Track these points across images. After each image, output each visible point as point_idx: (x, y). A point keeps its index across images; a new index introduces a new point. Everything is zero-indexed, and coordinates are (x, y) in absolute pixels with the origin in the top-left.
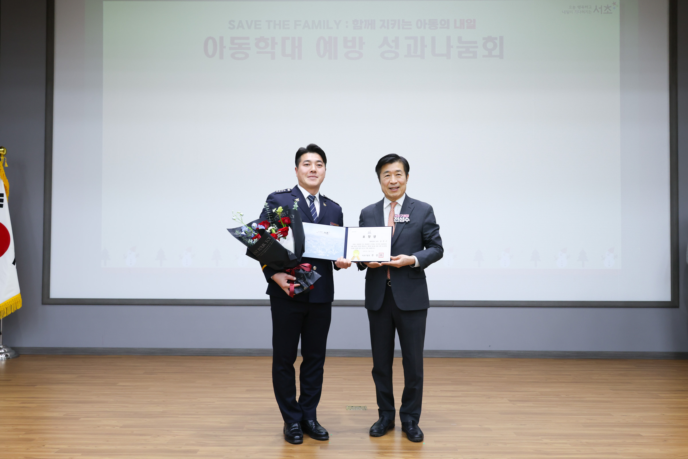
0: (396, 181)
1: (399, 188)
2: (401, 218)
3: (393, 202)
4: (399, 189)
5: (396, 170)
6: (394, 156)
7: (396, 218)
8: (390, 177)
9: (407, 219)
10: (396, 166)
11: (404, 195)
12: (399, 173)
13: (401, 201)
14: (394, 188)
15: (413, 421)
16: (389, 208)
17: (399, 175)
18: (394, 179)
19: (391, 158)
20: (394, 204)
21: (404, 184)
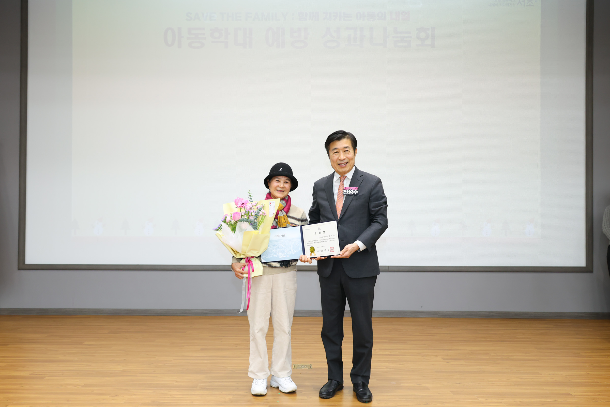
0: (345, 158)
1: (348, 163)
2: (350, 190)
3: (343, 176)
4: (348, 164)
5: (344, 147)
6: (342, 133)
7: (345, 191)
8: (338, 153)
9: (356, 192)
10: (345, 143)
11: (354, 169)
12: (347, 149)
13: (350, 175)
14: (343, 164)
15: (363, 382)
16: (339, 182)
17: (347, 151)
18: (342, 156)
19: (339, 135)
20: (343, 178)
21: (352, 159)
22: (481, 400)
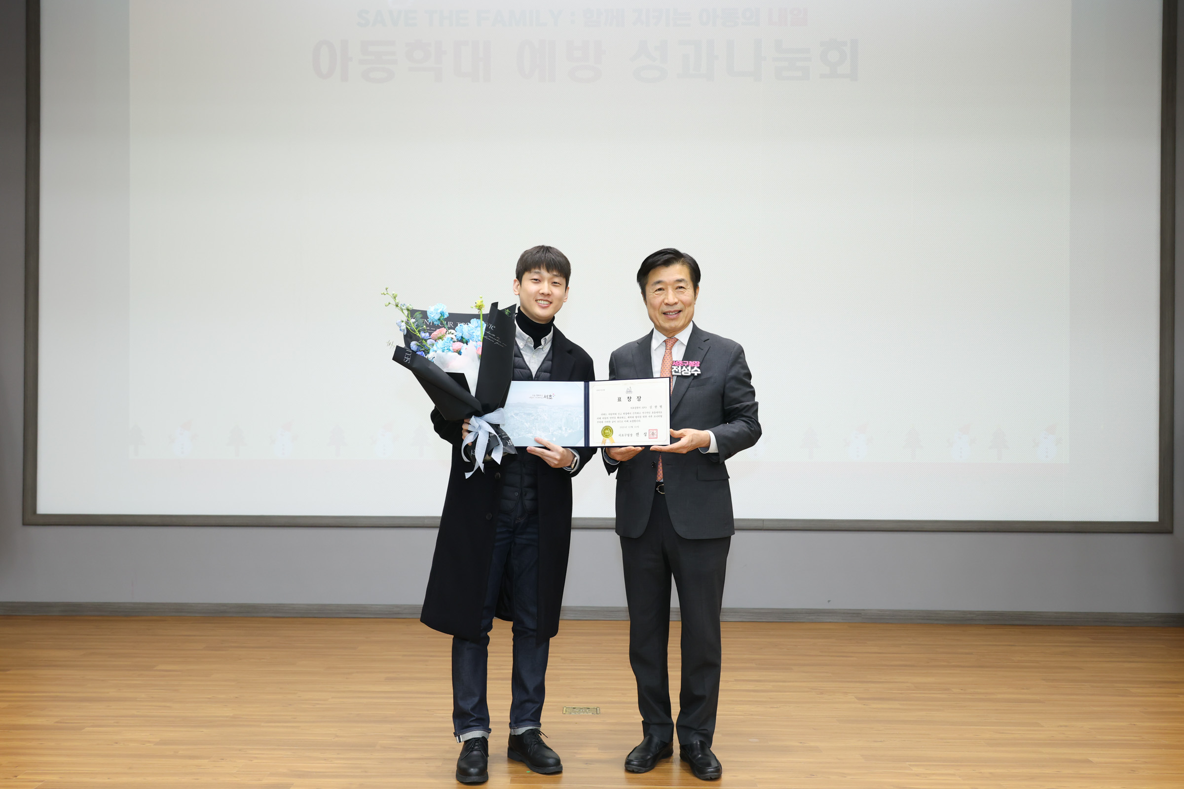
0: (676, 300)
1: (681, 312)
2: (684, 367)
3: (670, 338)
4: (681, 314)
5: (675, 279)
6: (673, 252)
7: (675, 368)
8: (664, 291)
9: (696, 370)
10: (676, 272)
11: (691, 325)
12: (681, 284)
13: (684, 337)
14: (672, 312)
15: (701, 741)
16: (662, 350)
17: (681, 287)
18: (671, 296)
19: (667, 256)
20: (671, 342)
21: (690, 304)
22: (915, 770)
